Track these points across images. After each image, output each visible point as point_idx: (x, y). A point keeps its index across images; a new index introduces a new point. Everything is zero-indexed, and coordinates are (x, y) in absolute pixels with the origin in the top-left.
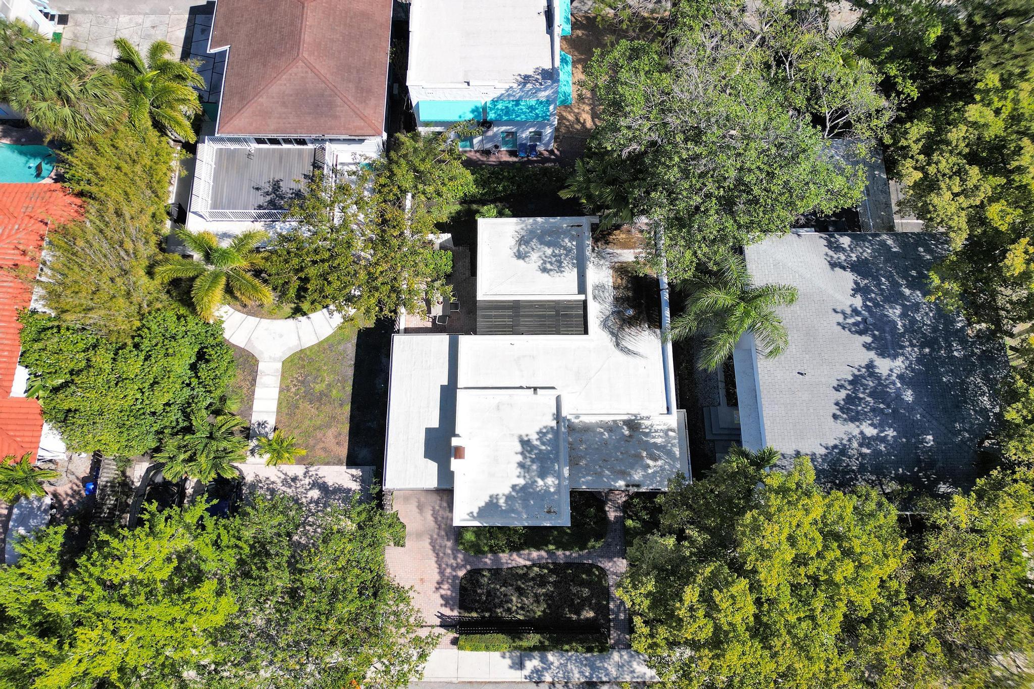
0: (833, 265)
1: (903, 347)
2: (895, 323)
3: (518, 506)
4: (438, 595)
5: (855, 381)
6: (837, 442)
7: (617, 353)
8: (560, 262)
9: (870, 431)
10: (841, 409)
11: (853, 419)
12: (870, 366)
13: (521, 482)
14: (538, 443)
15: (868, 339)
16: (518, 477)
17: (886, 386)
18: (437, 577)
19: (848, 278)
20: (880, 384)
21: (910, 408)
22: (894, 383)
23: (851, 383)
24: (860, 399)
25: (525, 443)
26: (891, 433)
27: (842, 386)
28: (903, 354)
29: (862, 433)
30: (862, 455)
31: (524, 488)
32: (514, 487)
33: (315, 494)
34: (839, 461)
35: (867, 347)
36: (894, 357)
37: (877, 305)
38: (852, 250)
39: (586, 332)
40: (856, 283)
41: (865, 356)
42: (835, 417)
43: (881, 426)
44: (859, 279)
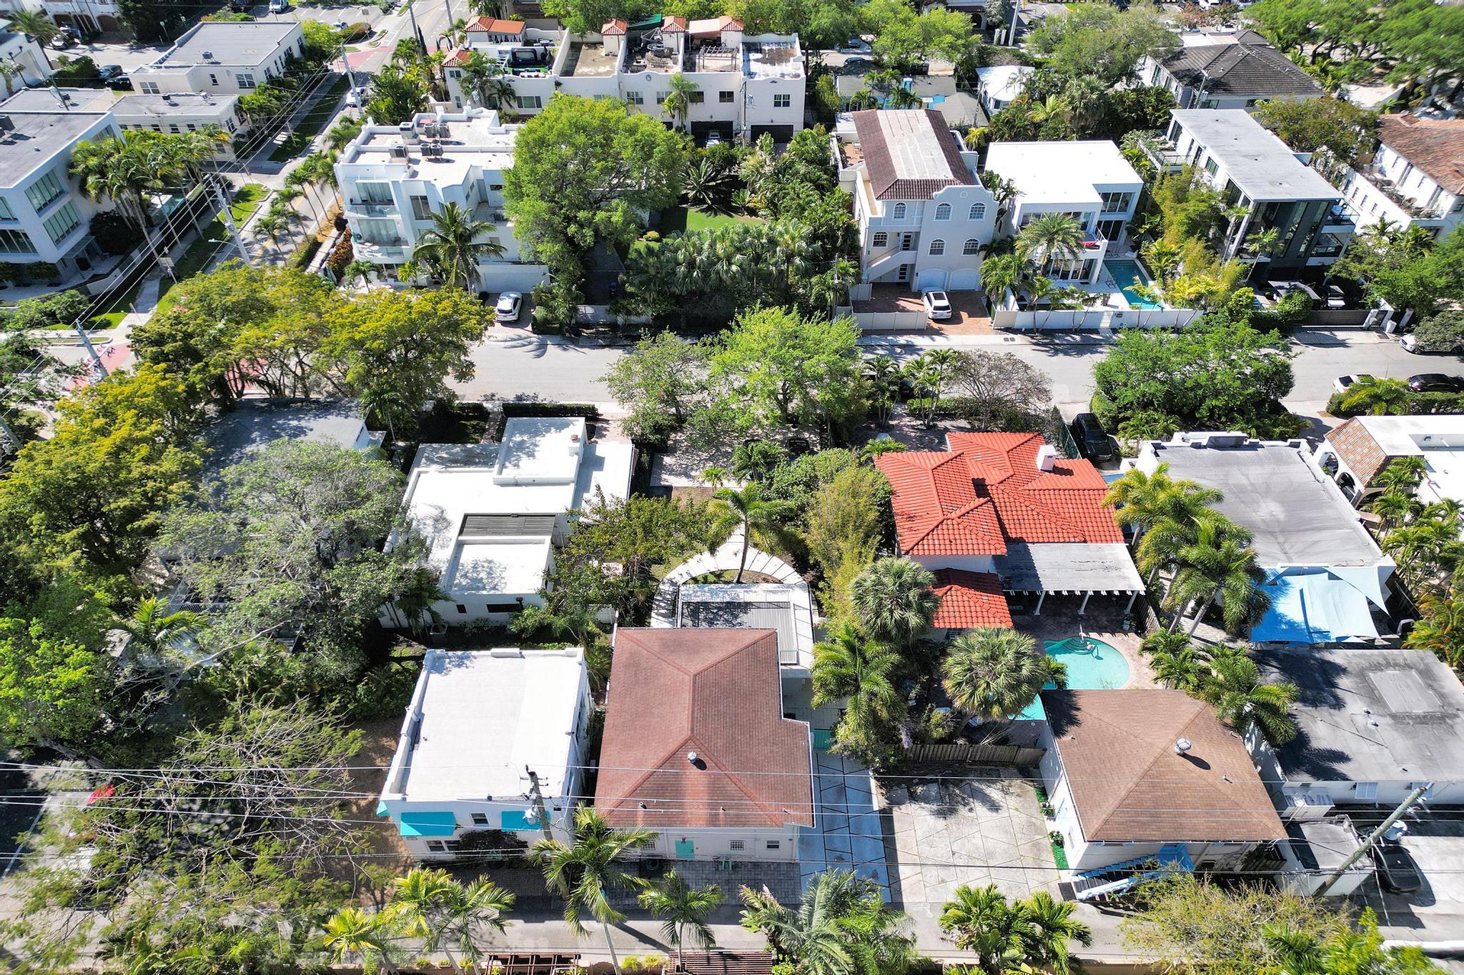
1: (239, 457)
3: (543, 426)
6: (318, 419)
7: (444, 507)
8: (474, 567)
9: (293, 422)
10: (305, 432)
11: (301, 428)
13: (538, 438)
14: (522, 455)
17: (267, 439)
20: (270, 440)
21: (258, 431)
22: (261, 440)
24: (289, 435)
25: (531, 455)
26: (280, 422)
27: (296, 441)
28: (242, 454)
29: (299, 422)
30: (305, 414)
32: (543, 436)
33: (693, 473)
34: (322, 412)
36: (249, 452)
39: (466, 516)
42: (312, 430)
43: (284, 424)
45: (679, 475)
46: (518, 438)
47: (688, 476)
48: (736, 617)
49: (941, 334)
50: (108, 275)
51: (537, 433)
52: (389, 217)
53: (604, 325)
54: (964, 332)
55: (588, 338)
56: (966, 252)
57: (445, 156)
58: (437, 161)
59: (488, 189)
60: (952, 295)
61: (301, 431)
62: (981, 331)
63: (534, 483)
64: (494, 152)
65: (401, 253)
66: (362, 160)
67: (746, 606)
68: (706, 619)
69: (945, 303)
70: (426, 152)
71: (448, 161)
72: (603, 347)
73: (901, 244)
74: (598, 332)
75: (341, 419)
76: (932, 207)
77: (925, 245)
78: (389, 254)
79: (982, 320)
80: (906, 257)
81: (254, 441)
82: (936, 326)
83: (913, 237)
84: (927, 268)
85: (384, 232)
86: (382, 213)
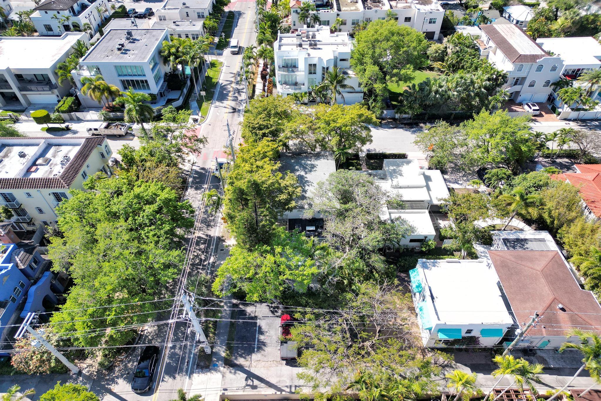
5: (311, 171)
15: (306, 179)
16: (401, 169)
25: (401, 175)
41: (307, 176)
42: (317, 165)
45: (454, 183)
46: (391, 168)
47: (458, 184)
48: (524, 245)
49: (537, 121)
50: (178, 99)
51: (398, 166)
52: (296, 73)
53: (390, 119)
54: (547, 120)
55: (385, 124)
56: (544, 86)
57: (318, 46)
58: (315, 49)
59: (338, 60)
60: (539, 104)
61: (313, 166)
62: (554, 120)
63: (408, 187)
64: (337, 44)
65: (300, 89)
66: (283, 48)
67: (526, 240)
68: (511, 246)
69: (537, 108)
70: (311, 45)
71: (319, 49)
72: (393, 128)
73: (514, 83)
74: (388, 122)
75: (326, 161)
76: (535, 66)
77: (527, 83)
78: (295, 89)
79: (552, 115)
80: (517, 88)
81: (298, 170)
82: (534, 118)
83: (520, 79)
84: (525, 92)
85: (290, 80)
86: (293, 71)
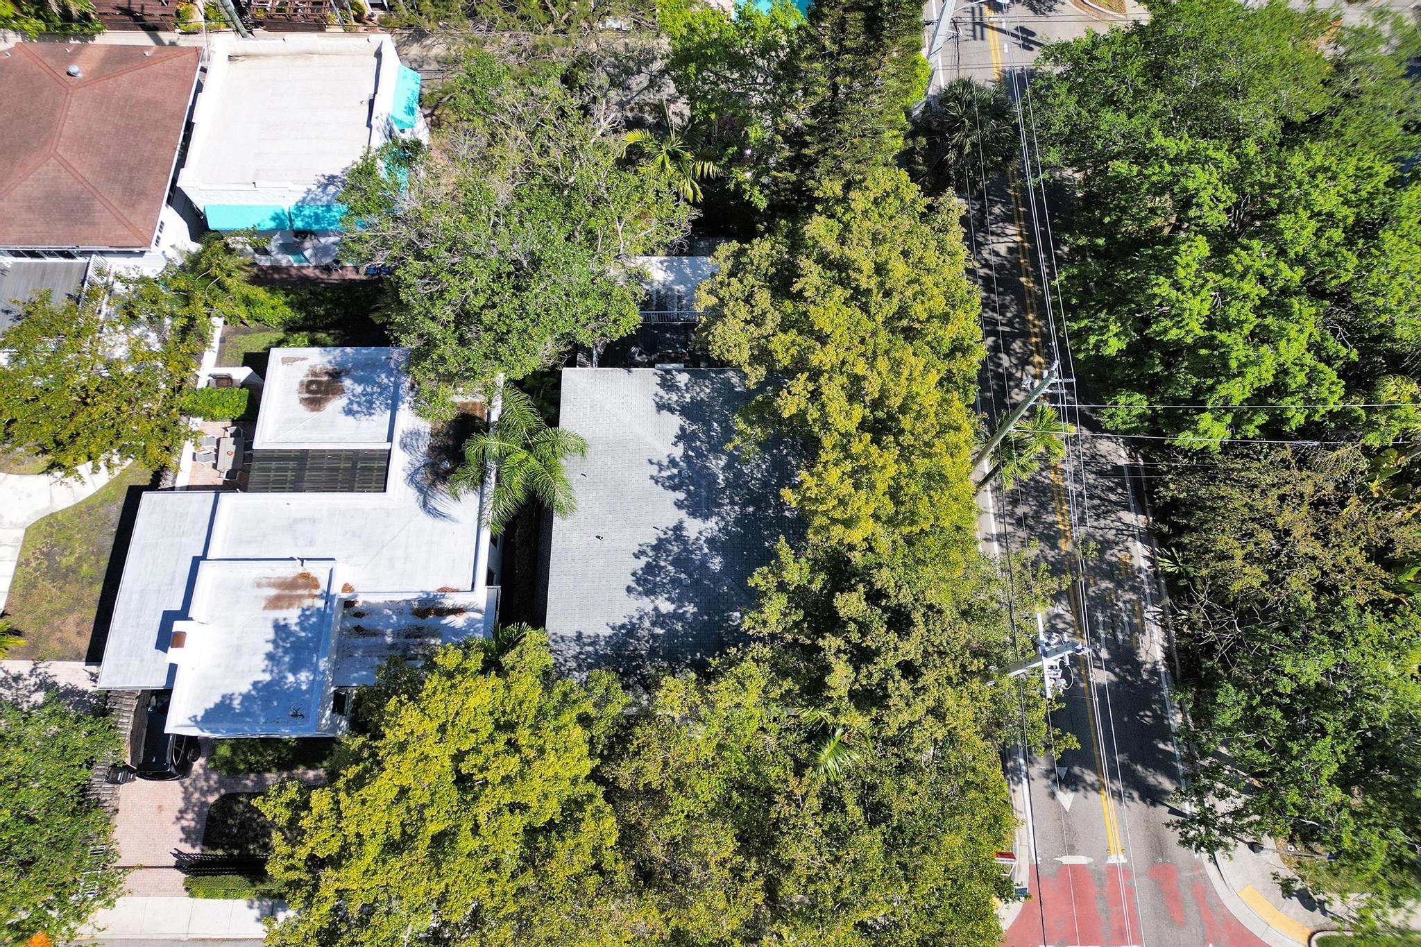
0: (660, 407)
1: (720, 505)
2: (715, 477)
3: (256, 708)
4: (178, 827)
6: (626, 621)
7: (423, 515)
9: (666, 607)
10: (638, 581)
11: (649, 593)
12: (678, 528)
13: (267, 677)
14: (297, 629)
16: (264, 671)
17: (692, 552)
18: (180, 804)
19: (675, 422)
20: (685, 550)
21: (716, 578)
22: (701, 549)
23: (654, 548)
24: (661, 568)
26: (690, 609)
27: (643, 553)
28: (718, 514)
29: (656, 609)
30: (654, 637)
31: (268, 686)
32: (255, 684)
33: (40, 697)
34: (626, 643)
35: (679, 505)
36: (706, 517)
37: (700, 454)
38: (687, 390)
39: (384, 489)
40: (682, 429)
41: (674, 515)
42: (629, 590)
43: (679, 601)
44: (686, 424)
